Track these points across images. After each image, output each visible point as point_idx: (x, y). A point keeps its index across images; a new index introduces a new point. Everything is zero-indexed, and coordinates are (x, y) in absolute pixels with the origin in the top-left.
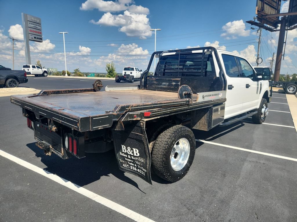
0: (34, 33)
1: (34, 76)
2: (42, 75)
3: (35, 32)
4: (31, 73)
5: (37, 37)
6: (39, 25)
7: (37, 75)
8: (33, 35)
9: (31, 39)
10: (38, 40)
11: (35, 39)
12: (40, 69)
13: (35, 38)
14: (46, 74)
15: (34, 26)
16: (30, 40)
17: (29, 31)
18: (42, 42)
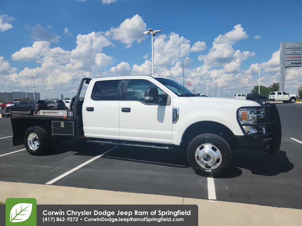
0: (292, 59)
1: (282, 102)
2: (290, 101)
3: (294, 57)
4: (276, 100)
5: (294, 62)
7: (285, 102)
8: (290, 61)
9: (288, 66)
10: (296, 65)
11: (292, 65)
12: (288, 95)
13: (292, 63)
14: (293, 100)
17: (286, 58)
18: (301, 66)
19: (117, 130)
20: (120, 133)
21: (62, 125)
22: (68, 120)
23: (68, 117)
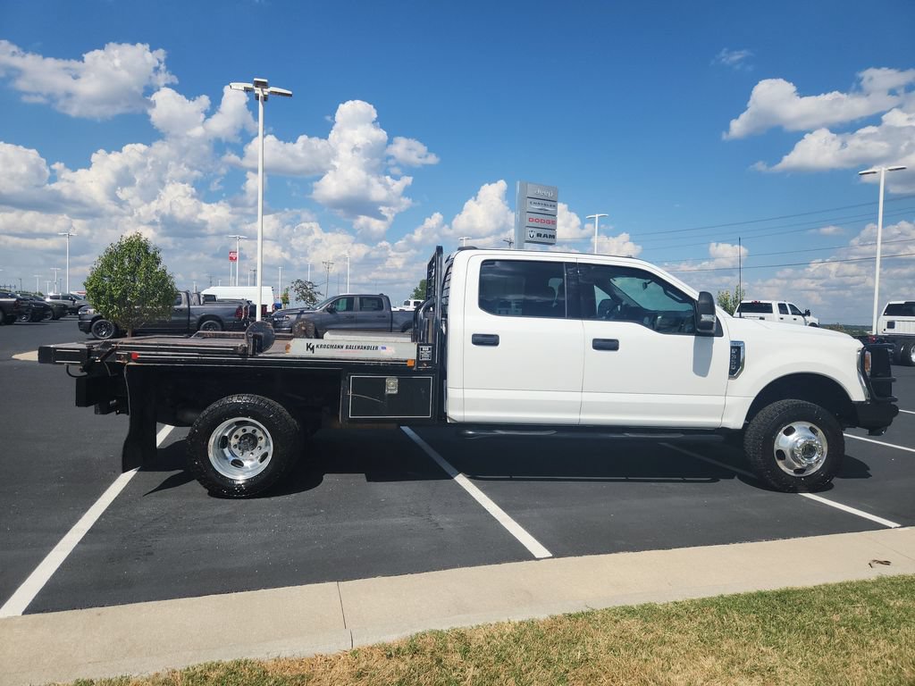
0: (539, 225)
3: (541, 221)
5: (543, 232)
6: (552, 203)
8: (534, 230)
9: (531, 239)
10: (546, 240)
11: (539, 239)
13: (539, 235)
15: (539, 207)
16: (527, 242)
17: (527, 220)
18: (556, 244)
19: (576, 397)
20: (581, 408)
21: (392, 386)
22: (419, 372)
23: (419, 362)
